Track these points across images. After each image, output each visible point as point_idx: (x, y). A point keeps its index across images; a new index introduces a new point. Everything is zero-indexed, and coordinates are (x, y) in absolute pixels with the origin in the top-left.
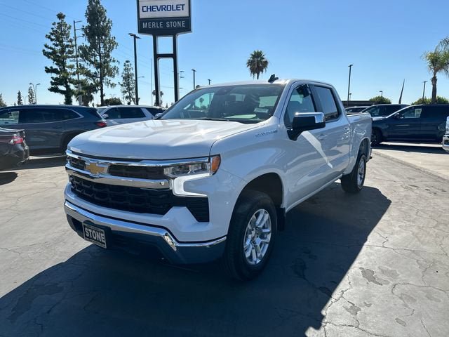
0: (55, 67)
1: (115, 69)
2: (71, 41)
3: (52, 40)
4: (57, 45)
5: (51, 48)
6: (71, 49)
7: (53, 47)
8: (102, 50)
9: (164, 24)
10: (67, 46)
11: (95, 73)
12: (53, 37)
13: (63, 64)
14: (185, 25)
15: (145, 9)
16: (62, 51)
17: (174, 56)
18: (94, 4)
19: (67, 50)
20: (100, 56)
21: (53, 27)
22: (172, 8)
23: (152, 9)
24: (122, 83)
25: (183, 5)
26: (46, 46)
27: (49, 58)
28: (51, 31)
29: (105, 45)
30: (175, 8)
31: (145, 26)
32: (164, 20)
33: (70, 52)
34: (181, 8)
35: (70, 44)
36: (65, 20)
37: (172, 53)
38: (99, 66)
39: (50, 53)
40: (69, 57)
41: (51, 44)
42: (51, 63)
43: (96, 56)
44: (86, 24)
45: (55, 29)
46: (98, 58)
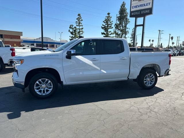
0: (104, 32)
1: (127, 31)
2: (111, 22)
3: (105, 23)
4: (106, 24)
5: (104, 26)
6: (111, 25)
7: (105, 25)
8: (124, 25)
9: (140, 13)
10: (109, 24)
11: (120, 34)
12: (105, 22)
13: (107, 31)
14: (150, 11)
15: (133, 7)
16: (108, 26)
17: (143, 25)
18: (122, 7)
19: (109, 25)
20: (122, 27)
21: (106, 18)
22: (144, 5)
23: (136, 7)
24: (131, 37)
25: (149, 3)
26: (103, 25)
27: (103, 29)
28: (105, 20)
29: (125, 22)
30: (146, 5)
31: (132, 14)
32: (140, 11)
33: (110, 26)
34: (148, 5)
35: (110, 23)
36: (110, 15)
37: (142, 24)
38: (122, 31)
39: (103, 28)
40: (110, 28)
41: (104, 24)
42: (103, 31)
43: (121, 27)
44: (119, 15)
45: (106, 19)
46: (122, 28)
